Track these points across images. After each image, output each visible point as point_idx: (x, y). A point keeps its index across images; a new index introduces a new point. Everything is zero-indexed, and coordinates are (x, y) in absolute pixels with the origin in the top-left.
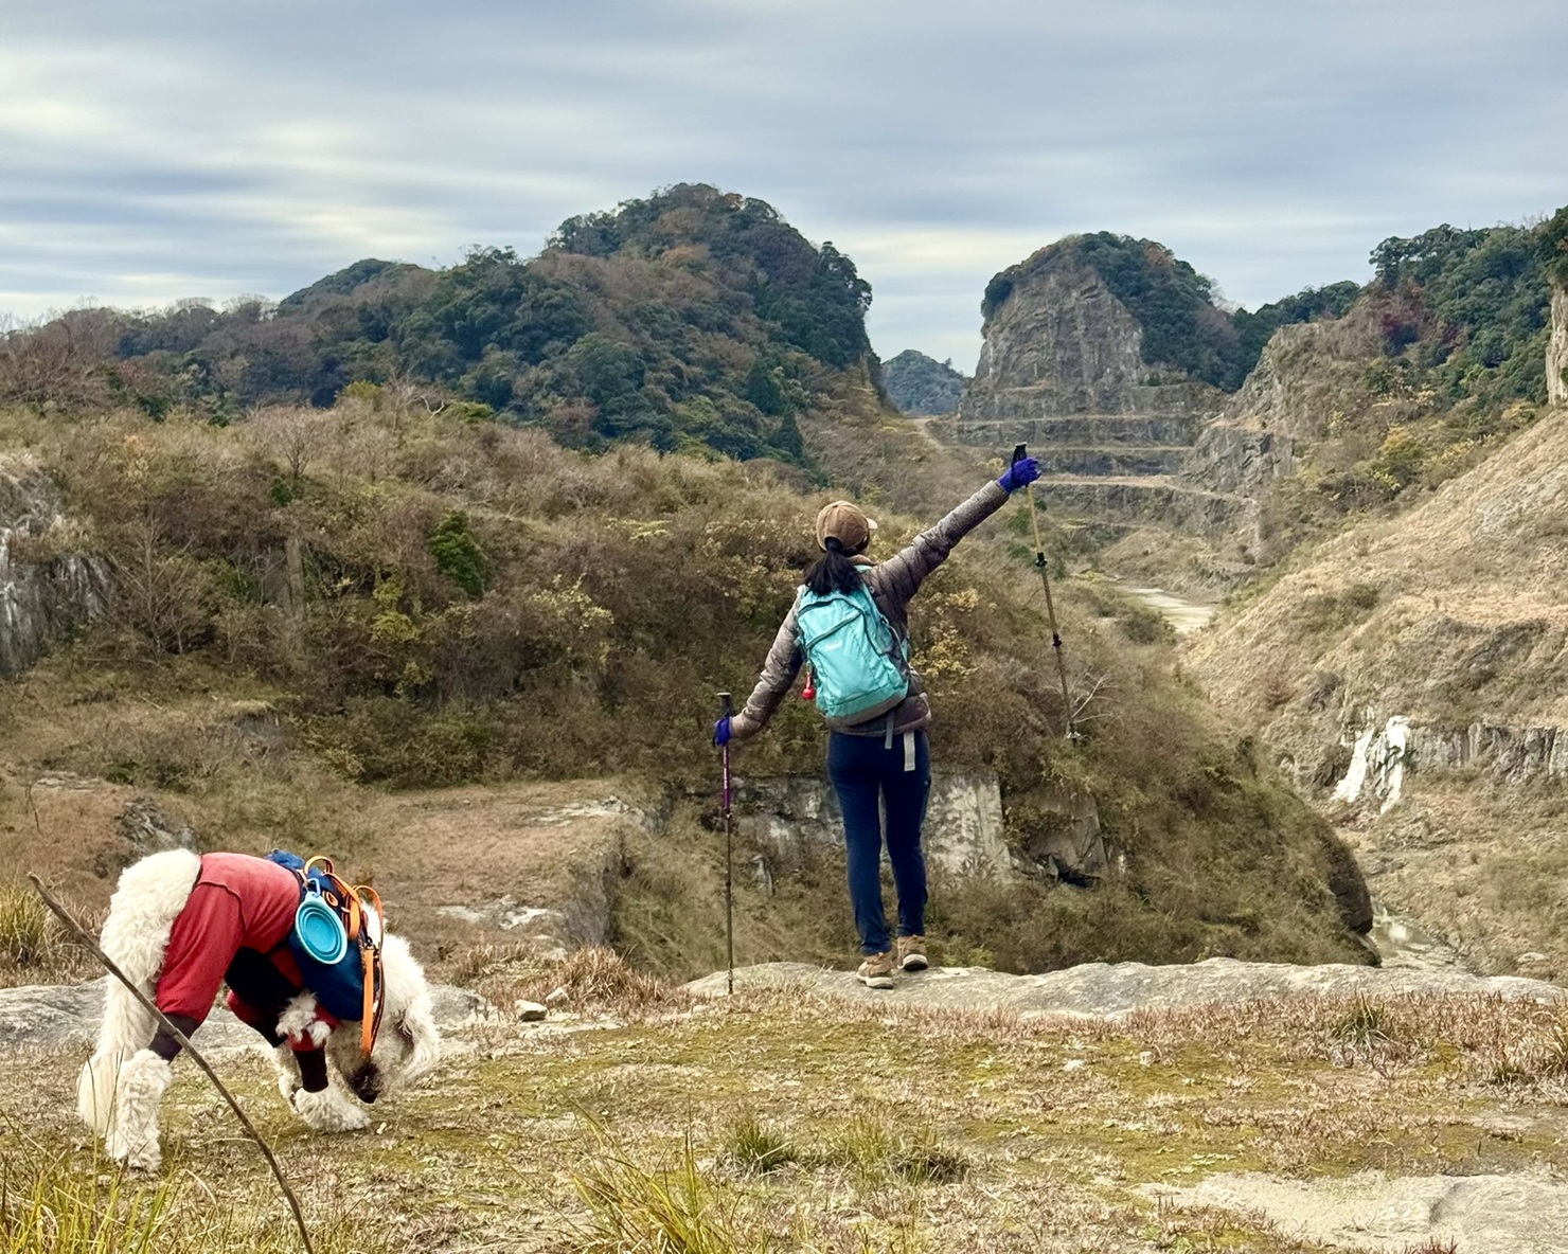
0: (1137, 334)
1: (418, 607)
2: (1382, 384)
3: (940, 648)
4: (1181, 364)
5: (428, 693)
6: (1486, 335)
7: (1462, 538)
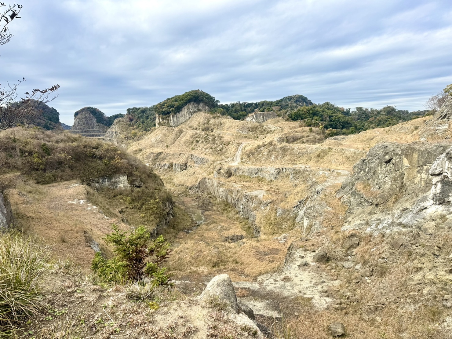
0: (96, 119)
1: (41, 157)
2: (130, 125)
3: (116, 159)
4: (102, 123)
6: (142, 120)
7: (150, 143)
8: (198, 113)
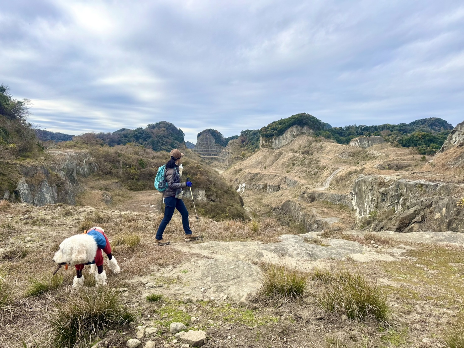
0: (214, 140)
1: (137, 170)
2: (241, 147)
3: (198, 175)
4: (219, 144)
5: (138, 180)
6: (252, 142)
7: (251, 163)
8: (301, 136)
